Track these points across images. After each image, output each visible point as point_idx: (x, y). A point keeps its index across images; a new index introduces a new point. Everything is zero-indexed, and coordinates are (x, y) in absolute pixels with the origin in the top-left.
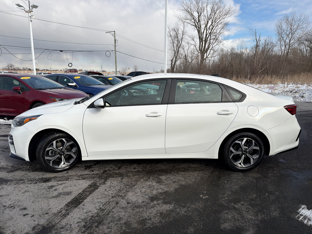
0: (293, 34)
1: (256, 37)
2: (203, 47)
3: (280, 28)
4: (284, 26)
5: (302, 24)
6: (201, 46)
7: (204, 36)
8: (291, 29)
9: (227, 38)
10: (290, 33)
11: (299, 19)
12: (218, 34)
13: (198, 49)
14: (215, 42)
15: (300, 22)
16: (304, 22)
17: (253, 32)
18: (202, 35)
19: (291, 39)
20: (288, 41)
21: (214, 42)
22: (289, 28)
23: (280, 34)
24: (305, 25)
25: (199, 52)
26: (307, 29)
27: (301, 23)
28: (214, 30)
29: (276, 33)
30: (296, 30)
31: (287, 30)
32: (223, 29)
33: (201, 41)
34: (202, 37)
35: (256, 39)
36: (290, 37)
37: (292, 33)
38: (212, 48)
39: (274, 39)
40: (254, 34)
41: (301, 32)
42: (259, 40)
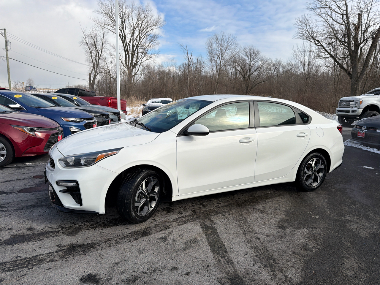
0: (223, 54)
1: (188, 55)
2: (130, 62)
3: (210, 47)
4: (215, 46)
5: (231, 46)
6: (127, 59)
7: (131, 48)
8: (221, 49)
9: (158, 53)
10: (221, 54)
11: (227, 39)
12: (147, 48)
13: (124, 63)
14: (144, 57)
15: (228, 42)
16: (232, 43)
17: (184, 49)
18: (127, 46)
19: (221, 60)
20: (218, 62)
21: (143, 57)
22: (219, 48)
23: (211, 53)
24: (233, 47)
25: (126, 67)
26: (235, 50)
27: (230, 44)
28: (141, 42)
29: (207, 53)
30: (225, 51)
31: (217, 50)
32: (152, 42)
33: (127, 54)
34: (128, 48)
35: (188, 57)
36: (220, 57)
37: (222, 53)
38: (141, 63)
39: (205, 59)
40: (185, 51)
41: (230, 53)
42: (190, 59)
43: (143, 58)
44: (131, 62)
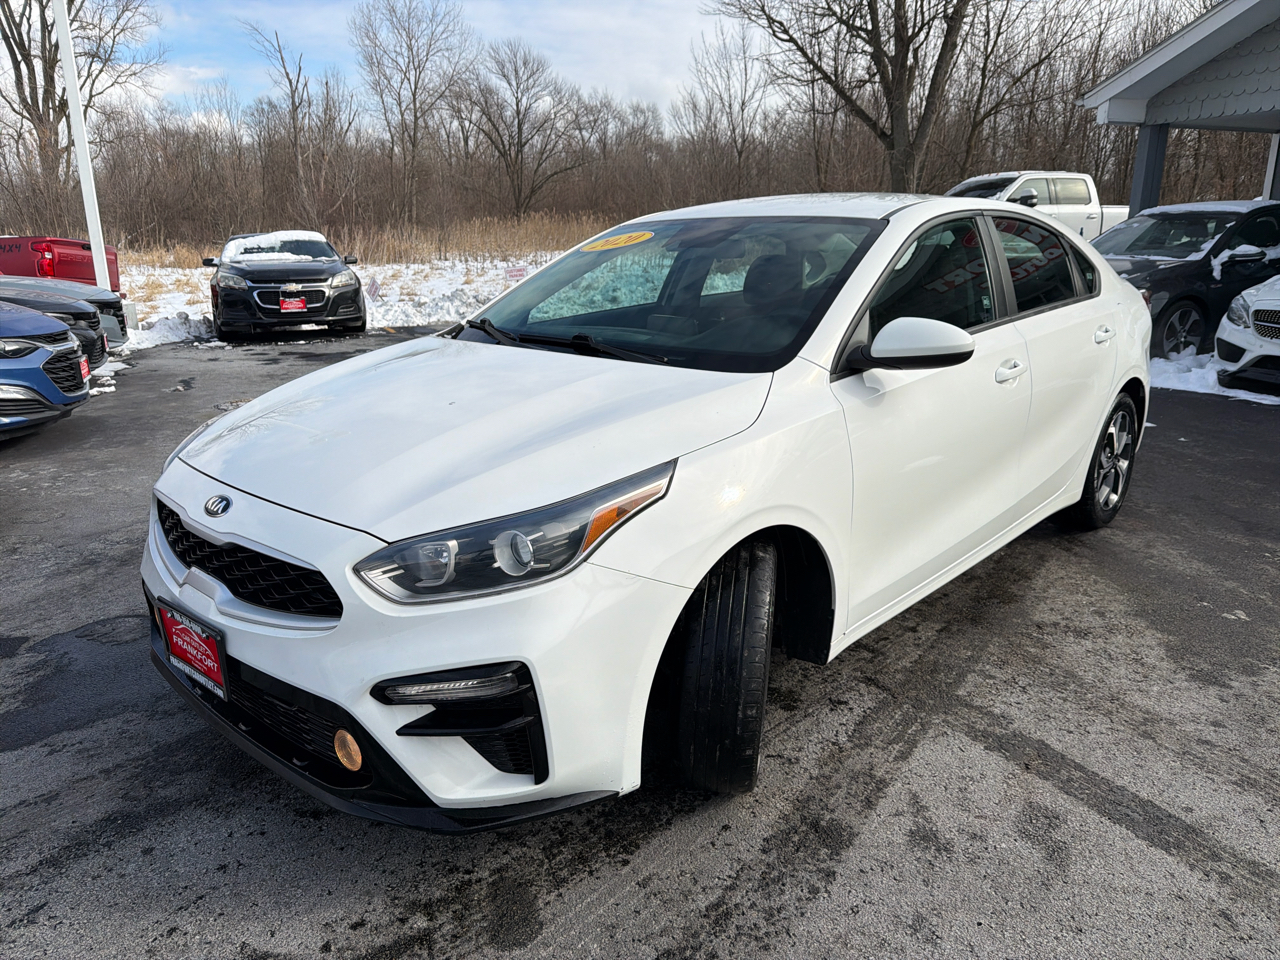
0: (419, 68)
1: (284, 68)
2: (40, 92)
3: (368, 37)
4: (386, 36)
5: (444, 36)
6: (26, 80)
7: (37, 35)
8: (410, 48)
9: (160, 56)
10: (412, 66)
11: (430, 13)
12: (111, 34)
13: (14, 96)
14: (101, 71)
15: (435, 24)
16: (450, 28)
17: (266, 44)
18: (19, 26)
19: (416, 88)
20: (406, 94)
21: (97, 72)
22: (404, 45)
23: (373, 62)
24: (454, 40)
25: (25, 114)
26: (464, 54)
27: (441, 28)
28: (78, 11)
29: (360, 58)
30: (427, 55)
31: (398, 49)
32: (128, 14)
33: (19, 58)
34: (20, 34)
35: (287, 74)
36: (412, 79)
37: (416, 64)
38: (91, 96)
39: (355, 85)
40: (272, 50)
41: (445, 63)
42: (298, 81)
43: (97, 76)
44: (46, 92)
